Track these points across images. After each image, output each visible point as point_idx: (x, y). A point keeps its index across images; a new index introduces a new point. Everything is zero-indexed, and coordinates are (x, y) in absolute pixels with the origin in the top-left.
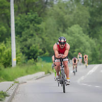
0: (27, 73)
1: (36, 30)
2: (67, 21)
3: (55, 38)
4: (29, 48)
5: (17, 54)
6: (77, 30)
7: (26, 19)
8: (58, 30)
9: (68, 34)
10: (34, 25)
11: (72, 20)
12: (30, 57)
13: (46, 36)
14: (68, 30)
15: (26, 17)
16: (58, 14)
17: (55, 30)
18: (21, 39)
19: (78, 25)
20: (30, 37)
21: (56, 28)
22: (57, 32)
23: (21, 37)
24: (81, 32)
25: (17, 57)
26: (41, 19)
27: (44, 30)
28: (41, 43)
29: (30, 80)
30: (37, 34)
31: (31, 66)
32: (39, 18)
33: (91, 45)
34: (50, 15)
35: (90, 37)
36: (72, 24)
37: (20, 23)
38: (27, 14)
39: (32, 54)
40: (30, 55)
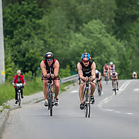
1: (34, 28)
2: (81, 14)
3: (64, 40)
4: (24, 56)
5: (6, 64)
6: (97, 27)
7: (19, 11)
8: (69, 28)
9: (83, 34)
10: (31, 20)
11: (89, 13)
12: (27, 69)
13: (51, 37)
14: (83, 27)
15: (20, 7)
17: (63, 28)
18: (12, 42)
19: (98, 21)
20: (26, 38)
21: (65, 25)
22: (67, 30)
23: (12, 38)
25: (6, 68)
26: (42, 11)
27: (47, 28)
28: (43, 47)
29: (27, 103)
30: (37, 34)
32: (40, 10)
33: (118, 51)
34: (57, 6)
35: (117, 38)
36: (90, 18)
37: (11, 17)
38: (20, 4)
39: (29, 64)
40: (27, 66)
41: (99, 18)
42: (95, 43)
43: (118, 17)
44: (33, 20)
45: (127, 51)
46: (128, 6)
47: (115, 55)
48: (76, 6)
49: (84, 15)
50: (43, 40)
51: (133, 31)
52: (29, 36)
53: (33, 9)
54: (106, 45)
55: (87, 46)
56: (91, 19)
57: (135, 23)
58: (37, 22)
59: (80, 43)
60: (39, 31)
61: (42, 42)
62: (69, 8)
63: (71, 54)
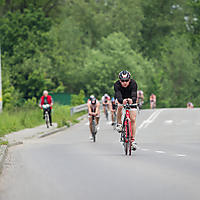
0: (24, 124)
1: (39, 43)
2: (99, 26)
3: (77, 58)
4: (26, 77)
5: (3, 88)
6: (120, 42)
7: (20, 21)
8: (83, 43)
9: (101, 50)
10: (35, 33)
11: (109, 23)
12: (30, 94)
13: (60, 54)
14: (101, 42)
15: (21, 16)
16: (83, 12)
17: (76, 42)
18: (11, 60)
19: (120, 33)
20: (28, 55)
21: (78, 39)
22: (81, 45)
23: (11, 55)
24: (128, 46)
25: (3, 94)
26: (49, 21)
27: (56, 43)
28: (50, 67)
29: (30, 138)
30: (43, 51)
31: (32, 112)
32: (47, 19)
33: (146, 72)
35: (144, 56)
36: (110, 30)
37: (10, 29)
38: (22, 12)
39: (33, 88)
40: (30, 91)
41: (121, 30)
42: (116, 62)
43: (146, 29)
44: (38, 32)
45: (156, 72)
46: (158, 16)
47: (141, 78)
48: (93, 16)
49: (103, 26)
50: (51, 58)
51: (164, 47)
52: (33, 52)
53: (39, 19)
54: (130, 65)
55: (107, 66)
56: (112, 32)
57: (167, 37)
58: (43, 35)
59: (97, 62)
60: (45, 46)
61: (49, 60)
62: (84, 18)
63: (86, 76)
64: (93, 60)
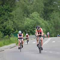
1: (9, 16)
3: (22, 21)
4: (5, 28)
6: (36, 15)
7: (2, 9)
8: (24, 16)
9: (30, 18)
10: (7, 13)
11: (32, 9)
13: (16, 20)
14: (30, 15)
15: (2, 7)
19: (36, 12)
20: (5, 21)
22: (23, 17)
24: (39, 16)
26: (12, 9)
27: (14, 16)
28: (13, 24)
30: (10, 19)
31: (7, 40)
32: (11, 8)
33: (45, 25)
34: (18, 6)
36: (33, 11)
39: (7, 32)
41: (37, 11)
42: (35, 22)
43: (45, 10)
45: (49, 25)
46: (49, 6)
47: (44, 27)
48: (27, 6)
50: (13, 21)
52: (7, 19)
53: (8, 8)
54: (40, 23)
55: (32, 23)
57: (52, 13)
60: (11, 17)
61: (12, 22)
62: (24, 7)
63: (25, 27)
64: (28, 22)
